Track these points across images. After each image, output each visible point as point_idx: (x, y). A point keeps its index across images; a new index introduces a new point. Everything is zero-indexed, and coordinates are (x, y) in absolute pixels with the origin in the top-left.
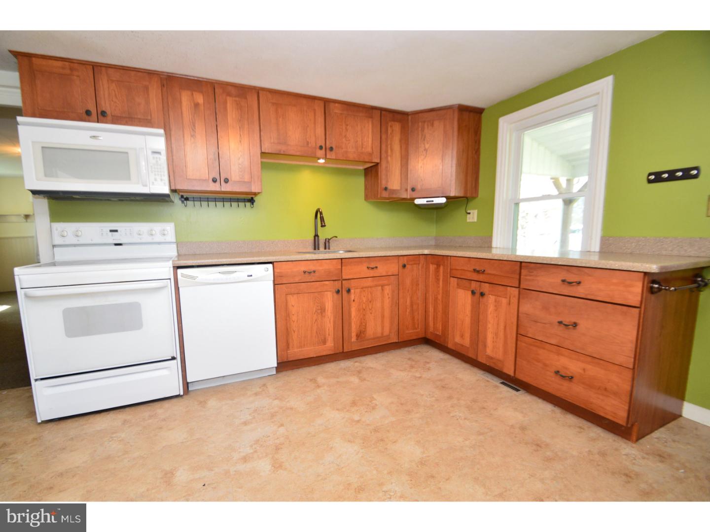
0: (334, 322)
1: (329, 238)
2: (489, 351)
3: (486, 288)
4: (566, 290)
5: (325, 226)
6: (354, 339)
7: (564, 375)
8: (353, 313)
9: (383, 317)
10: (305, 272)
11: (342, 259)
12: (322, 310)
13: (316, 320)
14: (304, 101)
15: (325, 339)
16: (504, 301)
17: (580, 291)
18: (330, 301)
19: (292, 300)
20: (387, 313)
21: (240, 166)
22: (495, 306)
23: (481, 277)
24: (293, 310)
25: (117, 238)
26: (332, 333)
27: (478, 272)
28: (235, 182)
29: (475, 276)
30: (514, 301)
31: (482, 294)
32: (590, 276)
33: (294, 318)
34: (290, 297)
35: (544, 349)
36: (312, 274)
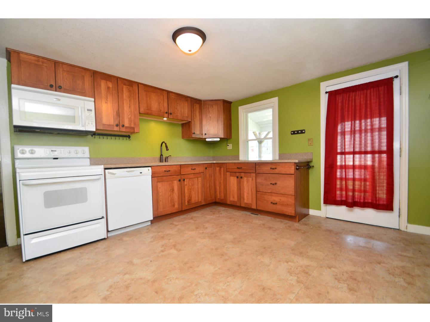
0: (178, 196)
1: (168, 156)
2: (246, 201)
3: (243, 175)
4: (273, 171)
5: (168, 150)
6: (186, 204)
7: (274, 203)
8: (186, 191)
9: (198, 192)
10: (165, 171)
11: (181, 165)
12: (173, 190)
13: (170, 195)
14: (159, 91)
15: (174, 204)
16: (250, 179)
17: (276, 171)
18: (176, 184)
19: (160, 185)
20: (200, 191)
21: (129, 119)
22: (247, 182)
23: (240, 170)
24: (160, 190)
25: (56, 155)
26: (177, 201)
27: (239, 168)
28: (127, 127)
29: (238, 170)
30: (254, 178)
31: (241, 178)
32: (279, 165)
33: (160, 194)
34: (158, 183)
35: (266, 195)
36: (169, 172)
